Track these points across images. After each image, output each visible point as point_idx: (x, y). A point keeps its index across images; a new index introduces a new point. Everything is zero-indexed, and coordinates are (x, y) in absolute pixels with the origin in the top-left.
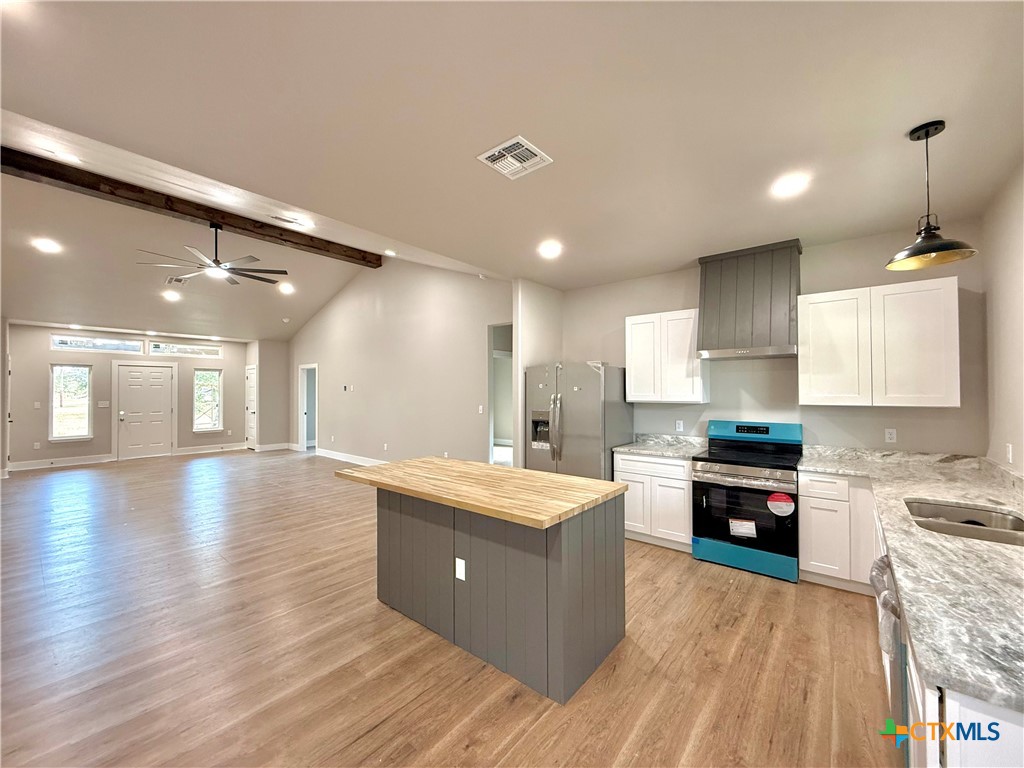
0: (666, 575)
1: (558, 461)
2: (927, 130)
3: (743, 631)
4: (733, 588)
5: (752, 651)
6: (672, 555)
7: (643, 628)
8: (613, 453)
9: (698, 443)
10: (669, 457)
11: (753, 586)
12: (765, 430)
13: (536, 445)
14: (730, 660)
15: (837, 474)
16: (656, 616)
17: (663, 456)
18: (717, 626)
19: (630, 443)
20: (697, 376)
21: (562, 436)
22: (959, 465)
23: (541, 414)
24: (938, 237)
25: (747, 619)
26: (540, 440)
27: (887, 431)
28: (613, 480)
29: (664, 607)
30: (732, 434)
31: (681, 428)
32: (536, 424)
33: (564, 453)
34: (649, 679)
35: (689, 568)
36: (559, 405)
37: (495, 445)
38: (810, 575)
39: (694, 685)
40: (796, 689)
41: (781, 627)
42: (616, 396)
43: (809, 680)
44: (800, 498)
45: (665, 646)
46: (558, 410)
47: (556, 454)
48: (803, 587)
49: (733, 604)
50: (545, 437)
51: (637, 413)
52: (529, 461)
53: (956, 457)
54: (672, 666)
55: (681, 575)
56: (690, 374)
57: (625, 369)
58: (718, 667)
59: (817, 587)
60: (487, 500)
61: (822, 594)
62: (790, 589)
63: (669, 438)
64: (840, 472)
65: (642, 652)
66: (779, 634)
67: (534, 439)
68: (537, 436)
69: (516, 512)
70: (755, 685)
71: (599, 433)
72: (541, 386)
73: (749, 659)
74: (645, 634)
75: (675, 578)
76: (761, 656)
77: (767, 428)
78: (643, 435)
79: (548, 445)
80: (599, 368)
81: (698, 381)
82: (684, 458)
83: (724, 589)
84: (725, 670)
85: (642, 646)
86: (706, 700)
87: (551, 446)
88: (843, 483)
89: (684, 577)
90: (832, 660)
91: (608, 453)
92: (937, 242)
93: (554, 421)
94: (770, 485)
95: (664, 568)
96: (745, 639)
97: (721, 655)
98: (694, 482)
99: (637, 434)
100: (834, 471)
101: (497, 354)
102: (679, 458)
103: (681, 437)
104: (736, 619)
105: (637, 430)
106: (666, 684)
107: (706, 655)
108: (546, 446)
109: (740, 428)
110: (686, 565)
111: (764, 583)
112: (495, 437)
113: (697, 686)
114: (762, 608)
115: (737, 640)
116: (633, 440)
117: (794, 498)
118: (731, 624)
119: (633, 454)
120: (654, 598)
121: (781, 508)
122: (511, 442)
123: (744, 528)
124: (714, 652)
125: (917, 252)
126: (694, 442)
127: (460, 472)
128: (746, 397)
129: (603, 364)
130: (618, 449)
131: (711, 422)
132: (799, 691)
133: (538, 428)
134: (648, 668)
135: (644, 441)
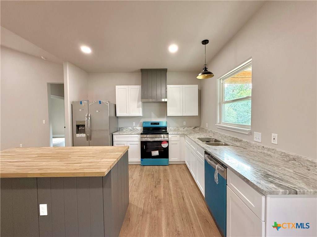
0: (135, 174)
1: (90, 141)
2: (205, 42)
3: (162, 185)
4: (155, 172)
5: (167, 190)
6: (134, 166)
7: (134, 197)
8: (113, 135)
9: (140, 129)
10: (133, 134)
11: (159, 169)
12: (158, 124)
13: (78, 135)
14: (163, 197)
15: (177, 134)
16: (137, 191)
17: (131, 134)
18: (155, 186)
19: (117, 131)
20: (140, 107)
21: (91, 131)
22: (197, 129)
23: (81, 122)
24: (207, 70)
25: (162, 181)
26: (81, 133)
27: (184, 122)
28: (113, 145)
29: (138, 186)
30: (150, 125)
31: (134, 125)
32: (78, 126)
33: (92, 137)
34: (143, 217)
35: (141, 170)
36: (89, 118)
37: (53, 138)
38: (171, 162)
39: (156, 211)
40: (181, 198)
41: (170, 180)
42: (113, 114)
43: (182, 193)
44: (169, 142)
45: (143, 201)
46: (89, 121)
47: (89, 138)
48: (170, 166)
49: (157, 177)
50: (83, 131)
51: (120, 120)
52: (75, 143)
53: (196, 127)
54: (148, 208)
55: (140, 173)
56: (138, 107)
57: (116, 105)
58: (160, 201)
59: (173, 165)
60: (64, 168)
61: (174, 167)
62: (167, 167)
63: (131, 128)
64: (178, 133)
65: (137, 207)
66: (170, 182)
67: (77, 133)
68: (78, 131)
69: (86, 171)
70: (172, 202)
71: (108, 128)
72: (80, 110)
73: (167, 193)
74: (136, 199)
75: (138, 174)
76: (169, 191)
77: (159, 123)
78: (122, 128)
79: (85, 135)
80: (107, 103)
81: (141, 109)
82: (138, 134)
83: (153, 173)
84: (162, 201)
85: (136, 205)
86: (162, 215)
87: (86, 135)
88: (178, 136)
89: (141, 173)
90: (184, 185)
91: (111, 135)
92: (207, 72)
93: (87, 124)
94: (162, 139)
95: (134, 172)
96: (164, 188)
97: (160, 196)
98: (141, 141)
99: (119, 128)
100: (176, 133)
101: (53, 97)
102: (136, 134)
103: (135, 128)
104: (159, 182)
105: (120, 126)
106: (148, 216)
107: (156, 198)
108: (84, 135)
109: (152, 124)
110: (140, 169)
111: (161, 167)
112: (53, 134)
113: (158, 211)
114: (164, 176)
115: (162, 189)
116: (118, 130)
117: (168, 142)
118: (158, 184)
119: (120, 135)
120: (134, 183)
121: (164, 145)
122: (63, 135)
123: (156, 153)
124: (158, 196)
125: (203, 74)
126: (138, 129)
127: (37, 154)
128: (153, 115)
129: (109, 102)
130: (115, 133)
131: (144, 122)
132: (182, 198)
133: (79, 128)
134: (141, 213)
135: (122, 130)
